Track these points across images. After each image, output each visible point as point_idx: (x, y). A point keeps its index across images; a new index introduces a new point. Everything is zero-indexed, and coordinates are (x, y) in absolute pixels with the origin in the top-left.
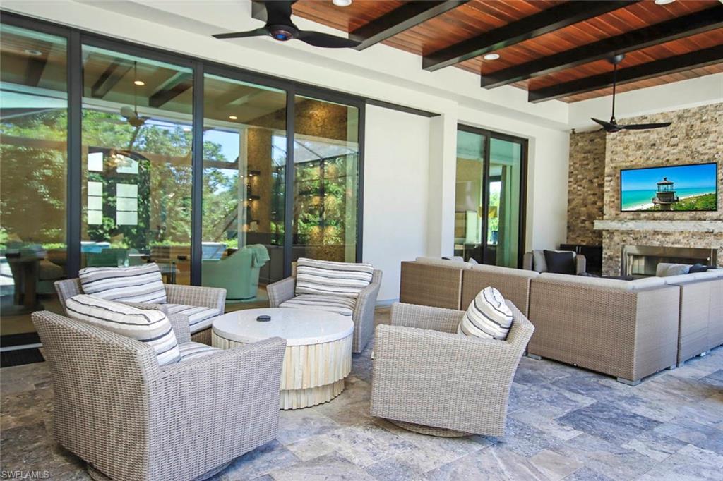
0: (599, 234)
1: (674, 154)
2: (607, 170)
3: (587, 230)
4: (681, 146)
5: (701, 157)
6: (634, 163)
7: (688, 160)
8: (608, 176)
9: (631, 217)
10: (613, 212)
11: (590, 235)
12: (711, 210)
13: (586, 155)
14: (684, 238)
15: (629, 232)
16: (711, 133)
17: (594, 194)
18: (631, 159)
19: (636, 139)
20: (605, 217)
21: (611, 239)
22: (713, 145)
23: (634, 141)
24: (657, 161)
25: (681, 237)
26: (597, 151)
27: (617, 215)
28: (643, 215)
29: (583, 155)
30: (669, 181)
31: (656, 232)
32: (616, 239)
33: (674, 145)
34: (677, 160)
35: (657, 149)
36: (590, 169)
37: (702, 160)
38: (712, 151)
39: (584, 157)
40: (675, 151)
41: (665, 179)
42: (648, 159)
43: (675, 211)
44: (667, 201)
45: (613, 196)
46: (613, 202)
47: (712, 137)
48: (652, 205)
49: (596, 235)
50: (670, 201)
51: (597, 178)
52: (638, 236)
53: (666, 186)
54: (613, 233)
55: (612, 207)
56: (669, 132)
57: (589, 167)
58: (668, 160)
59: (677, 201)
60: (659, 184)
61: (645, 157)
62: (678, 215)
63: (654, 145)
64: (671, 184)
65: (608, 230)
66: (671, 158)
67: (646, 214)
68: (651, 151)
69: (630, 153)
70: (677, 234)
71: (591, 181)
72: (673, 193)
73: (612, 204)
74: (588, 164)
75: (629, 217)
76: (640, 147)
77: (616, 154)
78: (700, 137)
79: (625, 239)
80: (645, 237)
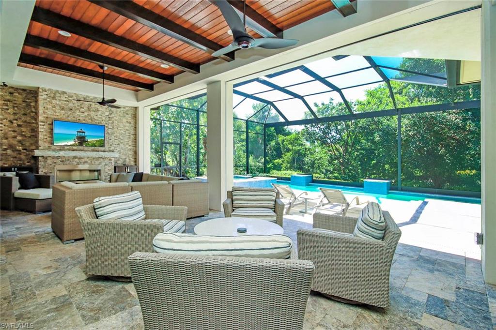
0: (36, 158)
1: (82, 117)
2: (41, 118)
3: (9, 156)
4: (86, 114)
5: (96, 121)
6: (59, 117)
7: (90, 121)
8: (42, 122)
9: (59, 149)
10: (47, 145)
11: (12, 159)
12: (102, 146)
13: (6, 102)
14: (89, 160)
15: (58, 158)
16: (100, 111)
17: (14, 131)
18: (57, 114)
19: (60, 103)
20: (40, 148)
21: (45, 162)
22: (100, 116)
23: (59, 105)
24: (74, 119)
25: (88, 160)
26: (15, 102)
27: (49, 147)
28: (66, 148)
29: (3, 102)
30: (83, 130)
31: (75, 157)
32: (49, 161)
33: (82, 112)
34: (84, 120)
35: (73, 113)
36: (9, 113)
37: (96, 123)
38: (100, 119)
39: (4, 104)
40: (83, 115)
41: (81, 130)
42: (68, 116)
43: (86, 146)
44: (82, 140)
45: (46, 135)
46: (46, 139)
47: (100, 113)
48: (74, 143)
49: (17, 159)
50: (83, 141)
51: (17, 120)
52: (64, 159)
53: (81, 133)
54: (47, 158)
55: (45, 142)
56: (79, 105)
57: (9, 111)
58: (79, 119)
59: (87, 141)
60: (78, 132)
61: (66, 115)
62: (86, 148)
63: (71, 109)
64: (84, 132)
65: (43, 156)
66: (81, 119)
67: (68, 148)
68: (70, 112)
69: (57, 111)
70: (86, 158)
71: (11, 122)
72: (85, 137)
73: (45, 140)
74: (8, 109)
75: (57, 149)
76: (63, 109)
77: (47, 109)
78: (94, 111)
79: (55, 161)
80: (68, 160)
